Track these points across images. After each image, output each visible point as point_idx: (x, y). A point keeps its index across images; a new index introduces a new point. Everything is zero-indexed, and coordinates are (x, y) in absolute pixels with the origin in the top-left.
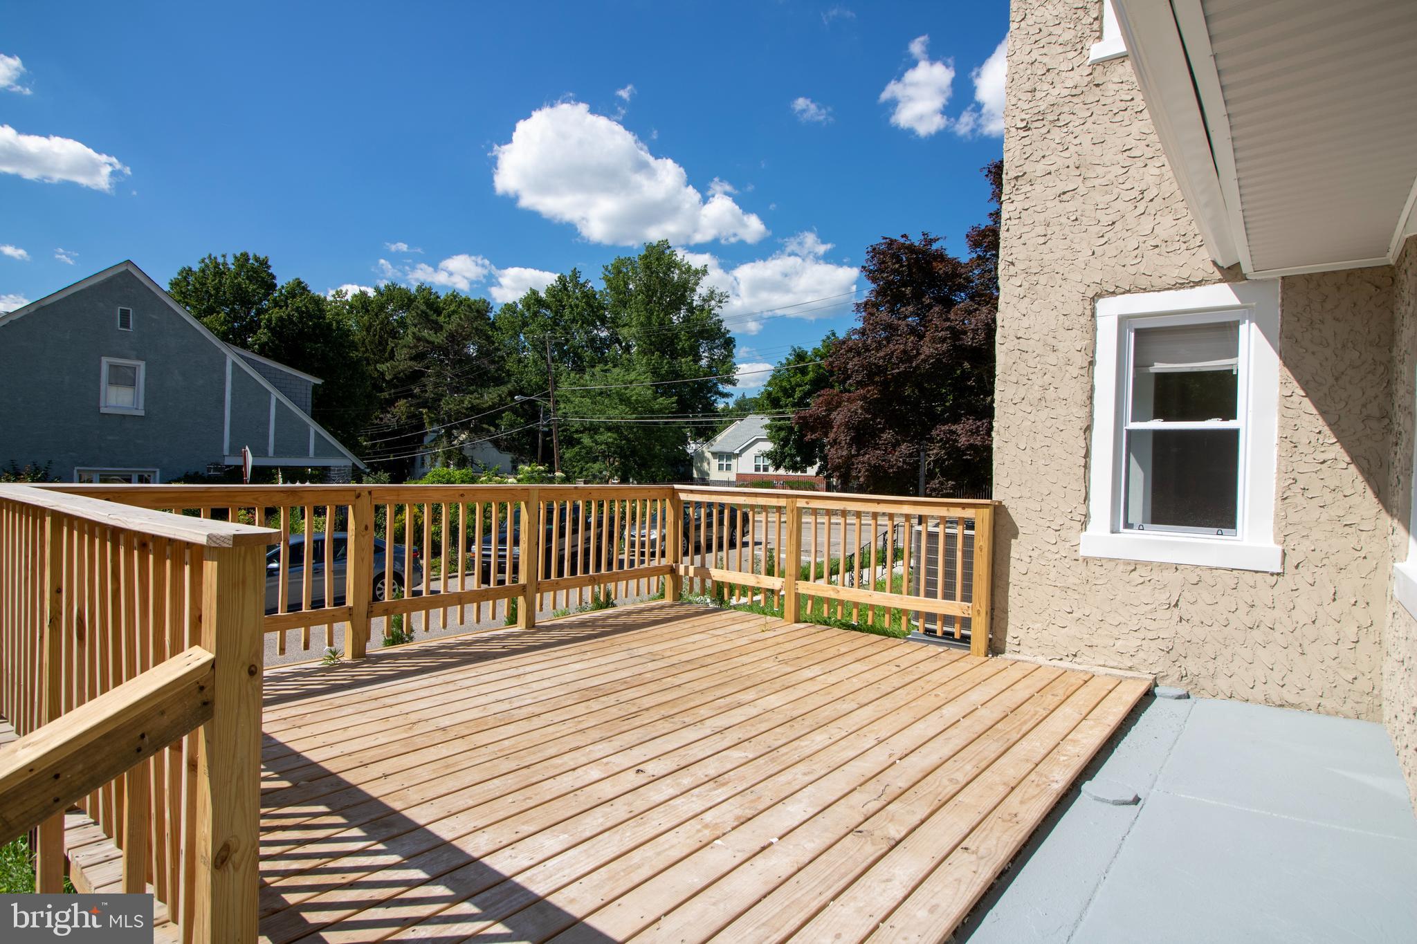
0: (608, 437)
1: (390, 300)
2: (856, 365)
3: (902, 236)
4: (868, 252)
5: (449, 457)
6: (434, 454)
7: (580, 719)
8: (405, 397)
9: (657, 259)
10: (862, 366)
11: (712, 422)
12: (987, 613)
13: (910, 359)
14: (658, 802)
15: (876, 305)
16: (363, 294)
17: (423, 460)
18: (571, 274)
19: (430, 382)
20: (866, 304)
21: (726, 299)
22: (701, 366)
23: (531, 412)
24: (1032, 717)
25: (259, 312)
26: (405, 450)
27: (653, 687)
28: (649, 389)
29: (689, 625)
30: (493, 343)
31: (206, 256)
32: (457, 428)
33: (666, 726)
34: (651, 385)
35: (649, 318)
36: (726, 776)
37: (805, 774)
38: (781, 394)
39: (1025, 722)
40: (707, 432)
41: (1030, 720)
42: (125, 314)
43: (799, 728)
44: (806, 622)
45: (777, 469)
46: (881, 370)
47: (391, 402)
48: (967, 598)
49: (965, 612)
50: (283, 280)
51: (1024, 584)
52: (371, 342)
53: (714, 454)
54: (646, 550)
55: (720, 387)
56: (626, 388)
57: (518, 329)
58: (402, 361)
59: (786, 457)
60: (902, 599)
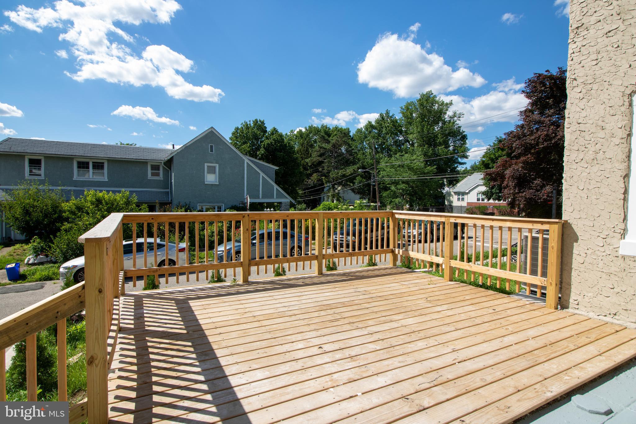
0: (403, 186)
1: (310, 132)
2: (517, 144)
3: (546, 71)
4: (526, 83)
5: (334, 197)
6: (328, 196)
7: (312, 319)
8: (316, 172)
9: (426, 100)
10: (521, 145)
11: (456, 177)
12: (556, 285)
13: (551, 139)
14: (318, 364)
15: (531, 111)
16: (301, 131)
17: (324, 198)
18: (385, 112)
19: (325, 165)
20: (526, 111)
21: (463, 116)
22: (449, 150)
23: (367, 176)
24: (562, 349)
25: (261, 142)
26: (317, 194)
27: (355, 307)
28: (422, 163)
29: (393, 279)
30: (351, 147)
31: (243, 122)
32: (337, 185)
33: (348, 327)
34: (424, 161)
35: (422, 129)
36: (359, 356)
37: (400, 362)
38: (490, 162)
39: (556, 352)
40: (453, 182)
41: (559, 351)
42: (212, 147)
43: (414, 337)
44: (455, 281)
45: (489, 200)
46: (532, 146)
47: (311, 175)
48: (544, 274)
49: (543, 283)
50: (269, 129)
51: (582, 270)
52: (304, 150)
53: (455, 193)
54: (411, 239)
55: (460, 160)
56: (411, 163)
57: (363, 140)
58: (315, 157)
59: (493, 194)
60: (506, 273)
